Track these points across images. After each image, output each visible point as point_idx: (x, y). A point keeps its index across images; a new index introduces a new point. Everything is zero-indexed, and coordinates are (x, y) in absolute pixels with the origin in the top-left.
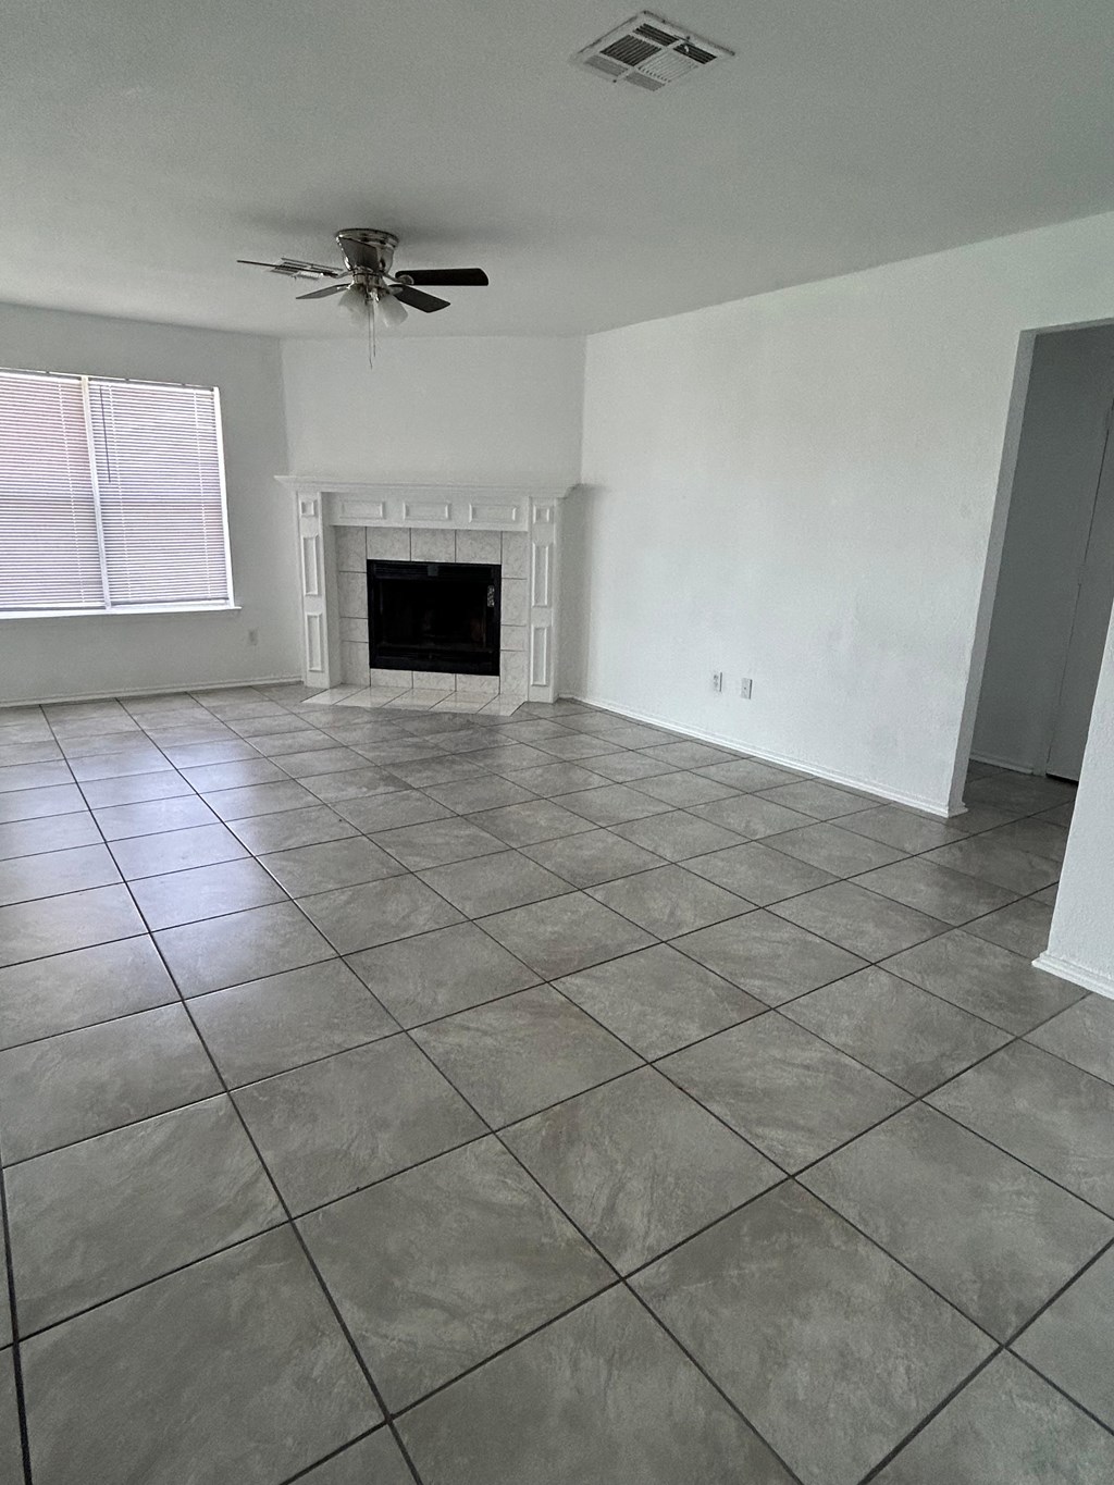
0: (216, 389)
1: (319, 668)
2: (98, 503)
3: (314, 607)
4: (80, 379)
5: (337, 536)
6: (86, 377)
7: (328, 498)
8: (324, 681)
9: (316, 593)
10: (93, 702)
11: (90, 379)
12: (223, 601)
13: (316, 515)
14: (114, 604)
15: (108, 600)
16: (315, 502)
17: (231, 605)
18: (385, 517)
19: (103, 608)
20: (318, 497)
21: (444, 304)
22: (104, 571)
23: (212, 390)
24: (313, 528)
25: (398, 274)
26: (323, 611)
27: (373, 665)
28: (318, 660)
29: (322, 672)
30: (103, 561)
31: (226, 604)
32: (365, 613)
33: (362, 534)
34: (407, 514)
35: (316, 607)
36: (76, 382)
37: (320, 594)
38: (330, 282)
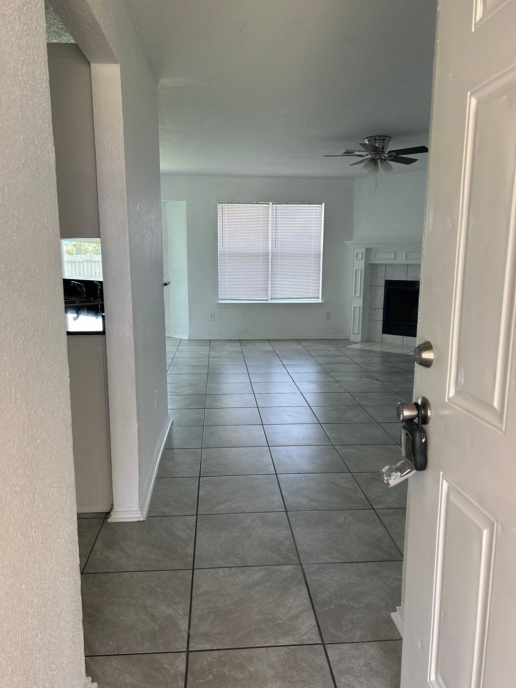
0: (323, 204)
1: (357, 332)
2: (270, 256)
3: (357, 302)
4: (269, 204)
5: (371, 269)
6: (271, 203)
7: (368, 251)
8: (358, 338)
9: (359, 296)
10: (259, 340)
11: (273, 204)
12: (317, 299)
13: (362, 258)
14: (272, 299)
15: (270, 297)
16: (362, 253)
17: (320, 301)
18: (395, 259)
19: (267, 300)
20: (364, 250)
21: (415, 160)
22: (270, 285)
23: (322, 204)
24: (360, 265)
25: (389, 152)
26: (361, 304)
27: (384, 332)
28: (356, 328)
29: (358, 334)
30: (270, 280)
31: (318, 300)
32: (382, 306)
33: (384, 268)
34: (406, 257)
35: (358, 303)
36: (268, 205)
37: (360, 296)
38: (360, 159)
